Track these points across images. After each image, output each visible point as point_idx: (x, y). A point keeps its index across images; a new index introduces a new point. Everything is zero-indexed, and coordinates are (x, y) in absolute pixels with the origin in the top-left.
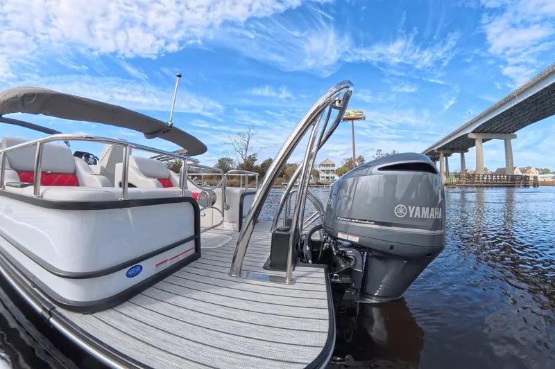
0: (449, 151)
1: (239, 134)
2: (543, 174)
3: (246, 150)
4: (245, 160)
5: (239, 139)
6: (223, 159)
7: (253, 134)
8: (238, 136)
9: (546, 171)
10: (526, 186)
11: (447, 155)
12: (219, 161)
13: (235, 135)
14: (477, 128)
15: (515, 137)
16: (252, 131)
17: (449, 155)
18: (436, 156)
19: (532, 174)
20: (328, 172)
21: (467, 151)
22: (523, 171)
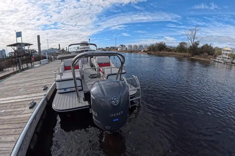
1: (190, 30)
3: (194, 39)
4: (193, 44)
5: (190, 33)
6: (182, 43)
7: (198, 30)
8: (190, 31)
12: (180, 44)
13: (188, 31)
16: (197, 28)
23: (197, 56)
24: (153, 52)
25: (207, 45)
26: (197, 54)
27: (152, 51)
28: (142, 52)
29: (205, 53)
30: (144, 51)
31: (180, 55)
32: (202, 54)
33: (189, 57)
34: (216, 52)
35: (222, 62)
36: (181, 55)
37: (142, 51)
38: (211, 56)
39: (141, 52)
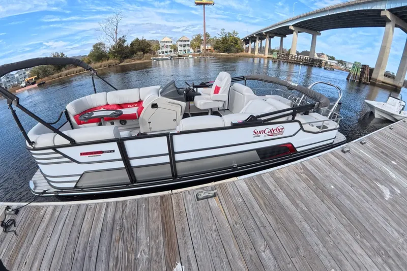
0: (273, 35)
2: (330, 59)
6: (97, 44)
9: (332, 58)
10: (320, 67)
11: (271, 37)
12: (94, 46)
14: (297, 23)
15: (320, 34)
17: (272, 37)
18: (263, 37)
19: (325, 59)
20: (184, 46)
21: (285, 36)
22: (319, 55)
23: (128, 60)
24: (46, 78)
25: (137, 39)
26: (126, 57)
27: (44, 77)
28: (25, 86)
29: (138, 52)
30: (28, 82)
31: (101, 67)
32: (135, 55)
33: (116, 64)
34: (153, 47)
35: (168, 58)
36: (103, 66)
37: (23, 84)
38: (148, 54)
39: (22, 87)
